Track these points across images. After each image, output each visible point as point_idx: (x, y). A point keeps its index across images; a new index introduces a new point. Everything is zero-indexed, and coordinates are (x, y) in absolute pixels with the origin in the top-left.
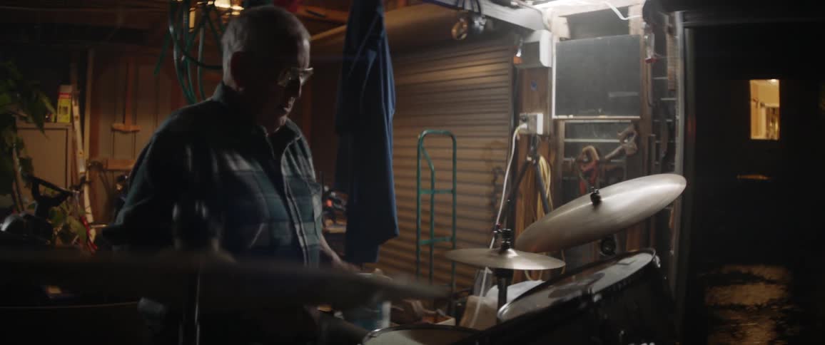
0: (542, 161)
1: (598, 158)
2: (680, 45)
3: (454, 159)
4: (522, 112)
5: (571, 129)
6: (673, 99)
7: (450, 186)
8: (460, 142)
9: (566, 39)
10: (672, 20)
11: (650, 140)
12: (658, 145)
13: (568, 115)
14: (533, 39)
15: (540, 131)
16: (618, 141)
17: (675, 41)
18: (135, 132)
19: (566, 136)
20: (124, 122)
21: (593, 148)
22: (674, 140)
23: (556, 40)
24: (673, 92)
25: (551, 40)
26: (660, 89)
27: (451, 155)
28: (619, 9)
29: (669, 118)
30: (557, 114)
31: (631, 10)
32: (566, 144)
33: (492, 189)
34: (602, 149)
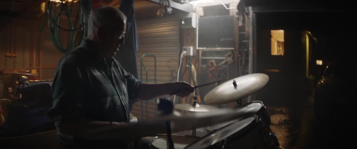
0: (193, 67)
1: (216, 65)
2: (251, 20)
3: (155, 66)
4: (183, 46)
5: (204, 54)
6: (248, 41)
7: (153, 78)
8: (157, 59)
9: (203, 16)
10: (248, 10)
11: (238, 57)
12: (241, 60)
13: (203, 47)
14: (189, 16)
15: (192, 54)
16: (224, 58)
17: (249, 18)
18: (15, 57)
19: (202, 56)
20: (10, 53)
21: (214, 61)
22: (248, 57)
23: (198, 17)
24: (248, 38)
25: (196, 17)
26: (242, 37)
27: (154, 65)
28: (226, 5)
29: (246, 48)
30: (199, 47)
31: (231, 5)
32: (202, 59)
33: (171, 78)
34: (218, 61)
